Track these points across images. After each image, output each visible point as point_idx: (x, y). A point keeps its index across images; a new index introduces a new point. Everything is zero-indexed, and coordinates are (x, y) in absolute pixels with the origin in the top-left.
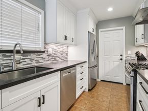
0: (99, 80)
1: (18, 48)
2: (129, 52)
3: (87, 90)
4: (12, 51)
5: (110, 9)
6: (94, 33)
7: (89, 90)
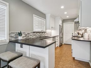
0: (63, 44)
1: (42, 31)
2: (76, 32)
3: (59, 46)
4: (41, 32)
5: (68, 17)
6: (62, 25)
7: (60, 46)
